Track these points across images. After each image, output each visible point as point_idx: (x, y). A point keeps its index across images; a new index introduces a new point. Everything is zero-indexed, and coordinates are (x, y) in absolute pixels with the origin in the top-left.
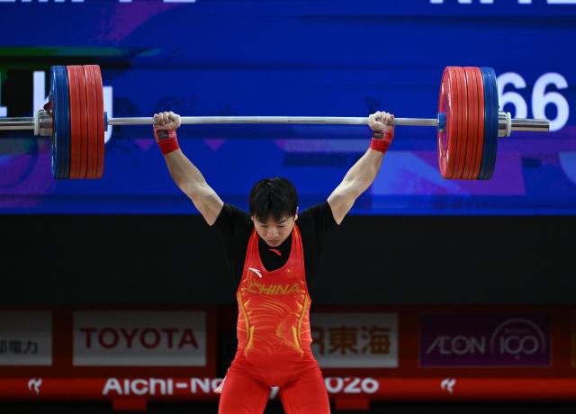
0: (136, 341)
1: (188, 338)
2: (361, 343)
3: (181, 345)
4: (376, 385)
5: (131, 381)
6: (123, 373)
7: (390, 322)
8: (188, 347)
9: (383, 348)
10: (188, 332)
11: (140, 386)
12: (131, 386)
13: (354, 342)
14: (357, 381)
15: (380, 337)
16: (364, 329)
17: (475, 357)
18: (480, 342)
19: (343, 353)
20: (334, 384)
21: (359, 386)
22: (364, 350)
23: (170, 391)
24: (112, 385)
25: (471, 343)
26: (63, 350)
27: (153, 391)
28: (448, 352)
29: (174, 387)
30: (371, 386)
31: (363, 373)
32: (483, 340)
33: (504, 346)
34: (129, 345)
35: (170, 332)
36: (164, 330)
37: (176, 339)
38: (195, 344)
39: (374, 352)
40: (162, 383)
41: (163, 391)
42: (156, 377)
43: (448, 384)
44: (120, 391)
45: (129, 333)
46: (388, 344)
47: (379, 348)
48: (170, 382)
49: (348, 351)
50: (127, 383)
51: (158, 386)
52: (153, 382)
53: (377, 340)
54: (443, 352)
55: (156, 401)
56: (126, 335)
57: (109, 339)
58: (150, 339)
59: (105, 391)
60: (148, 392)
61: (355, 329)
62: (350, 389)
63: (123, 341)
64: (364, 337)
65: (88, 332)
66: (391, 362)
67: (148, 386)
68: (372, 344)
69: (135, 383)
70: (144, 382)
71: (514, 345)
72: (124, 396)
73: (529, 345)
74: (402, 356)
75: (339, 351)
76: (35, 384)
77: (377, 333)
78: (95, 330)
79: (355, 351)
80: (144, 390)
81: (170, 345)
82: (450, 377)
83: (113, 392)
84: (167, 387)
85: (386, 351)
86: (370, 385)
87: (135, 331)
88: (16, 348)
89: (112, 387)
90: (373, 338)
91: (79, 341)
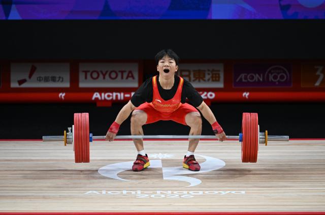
0: (107, 76)
1: (130, 75)
2: (207, 77)
3: (127, 78)
4: (214, 95)
5: (105, 93)
6: (101, 90)
7: (220, 68)
8: (130, 79)
9: (217, 79)
10: (130, 72)
11: (109, 96)
12: (105, 96)
13: (204, 77)
14: (205, 93)
15: (216, 74)
16: (209, 70)
17: (258, 83)
18: (260, 76)
19: (199, 81)
21: (206, 95)
22: (209, 80)
23: (122, 98)
24: (96, 95)
25: (256, 77)
26: (74, 80)
27: (114, 98)
28: (246, 81)
29: (124, 97)
31: (208, 90)
32: (262, 75)
33: (271, 78)
34: (104, 78)
35: (122, 72)
36: (120, 71)
37: (125, 75)
38: (133, 77)
39: (213, 81)
40: (119, 94)
41: (119, 98)
42: (116, 92)
43: (246, 95)
44: (100, 98)
45: (104, 73)
46: (219, 77)
47: (215, 79)
48: (122, 94)
49: (201, 80)
50: (103, 94)
51: (117, 96)
52: (115, 94)
53: (214, 76)
54: (243, 80)
55: (116, 103)
56: (102, 73)
57: (95, 75)
58: (113, 75)
59: (93, 98)
60: (112, 99)
61: (205, 71)
63: (101, 76)
64: (209, 74)
65: (86, 72)
66: (220, 85)
67: (112, 96)
68: (212, 77)
69: (107, 94)
70: (111, 94)
71: (275, 77)
72: (101, 100)
73: (282, 77)
74: (225, 83)
75: (197, 80)
76: (62, 95)
77: (214, 72)
78: (89, 71)
79: (205, 80)
80: (111, 98)
81: (122, 78)
82: (247, 92)
83: (97, 99)
84: (121, 96)
85: (218, 80)
86: (211, 95)
87: (107, 72)
88: (54, 79)
89: (96, 97)
90: (213, 74)
91: (82, 76)
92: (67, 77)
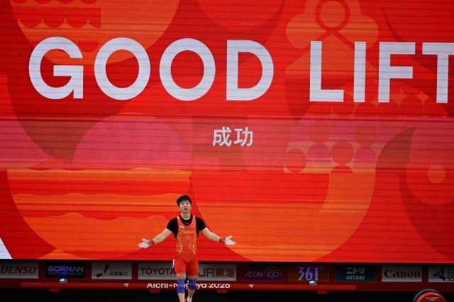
0: (157, 272)
2: (225, 273)
6: (153, 282)
11: (158, 286)
12: (155, 285)
14: (224, 284)
20: (217, 285)
21: (224, 286)
24: (150, 285)
25: (259, 274)
26: (135, 275)
29: (169, 286)
30: (228, 286)
31: (225, 282)
32: (262, 273)
33: (268, 275)
37: (169, 272)
43: (251, 286)
47: (231, 275)
48: (167, 284)
51: (163, 286)
52: (162, 284)
54: (250, 276)
55: (163, 290)
58: (161, 271)
59: (148, 287)
60: (161, 287)
62: (221, 287)
63: (153, 272)
65: (143, 269)
66: (234, 279)
69: (157, 284)
70: (159, 284)
71: (271, 274)
72: (153, 288)
73: (276, 274)
74: (237, 277)
76: (127, 284)
82: (252, 283)
83: (150, 287)
84: (166, 286)
88: (121, 274)
91: (140, 272)
92: (130, 273)
